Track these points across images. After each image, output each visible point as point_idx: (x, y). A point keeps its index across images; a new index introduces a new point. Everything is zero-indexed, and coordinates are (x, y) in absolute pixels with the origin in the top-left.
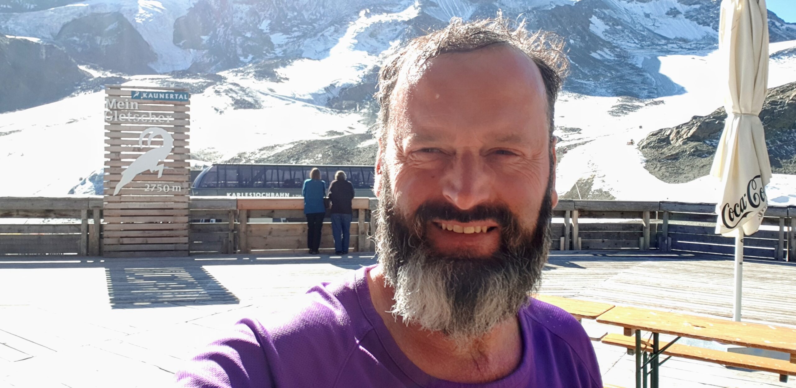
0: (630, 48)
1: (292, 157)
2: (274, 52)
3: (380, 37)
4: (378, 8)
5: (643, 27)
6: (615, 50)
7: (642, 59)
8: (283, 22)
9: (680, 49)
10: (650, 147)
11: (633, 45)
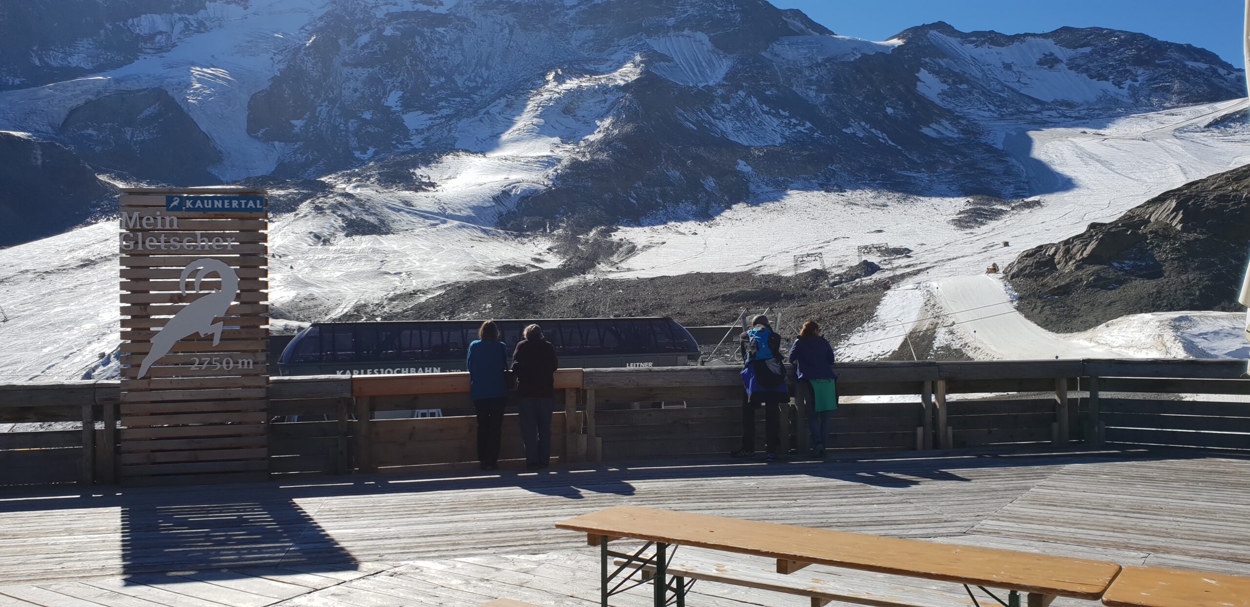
0: (984, 119)
1: (443, 309)
2: (409, 141)
3: (580, 113)
4: (576, 66)
5: (1002, 84)
6: (960, 123)
7: (1003, 135)
8: (423, 94)
9: (1062, 119)
10: (1024, 276)
11: (987, 114)
